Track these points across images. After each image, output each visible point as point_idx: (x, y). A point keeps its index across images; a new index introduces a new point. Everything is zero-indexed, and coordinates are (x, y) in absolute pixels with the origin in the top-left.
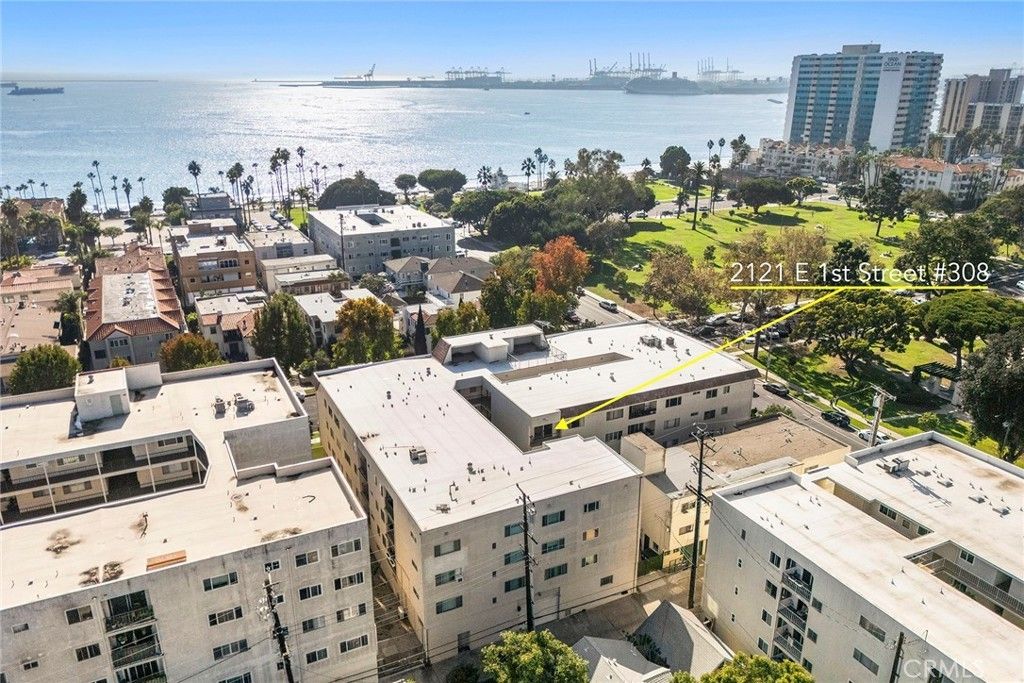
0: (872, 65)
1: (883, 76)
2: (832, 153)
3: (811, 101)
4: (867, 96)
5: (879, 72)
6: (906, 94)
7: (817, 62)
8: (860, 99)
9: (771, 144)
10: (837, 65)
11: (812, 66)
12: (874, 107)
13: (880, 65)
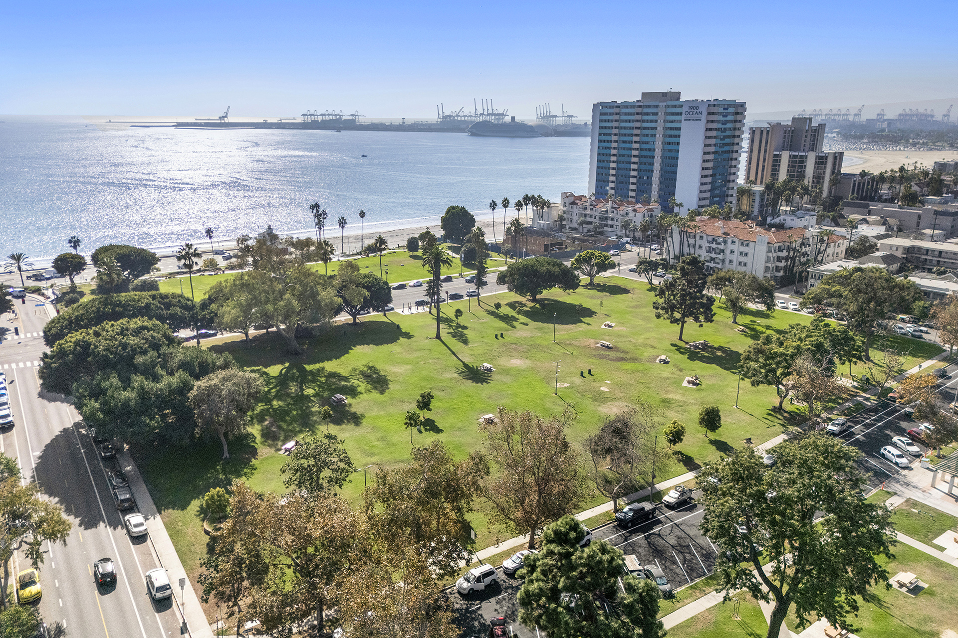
0: (673, 114)
1: (684, 125)
2: (635, 211)
3: (614, 152)
4: (670, 147)
5: (680, 121)
6: (709, 145)
7: (617, 110)
8: (663, 150)
9: (572, 199)
10: (638, 114)
11: (612, 114)
12: (677, 158)
13: (681, 114)
